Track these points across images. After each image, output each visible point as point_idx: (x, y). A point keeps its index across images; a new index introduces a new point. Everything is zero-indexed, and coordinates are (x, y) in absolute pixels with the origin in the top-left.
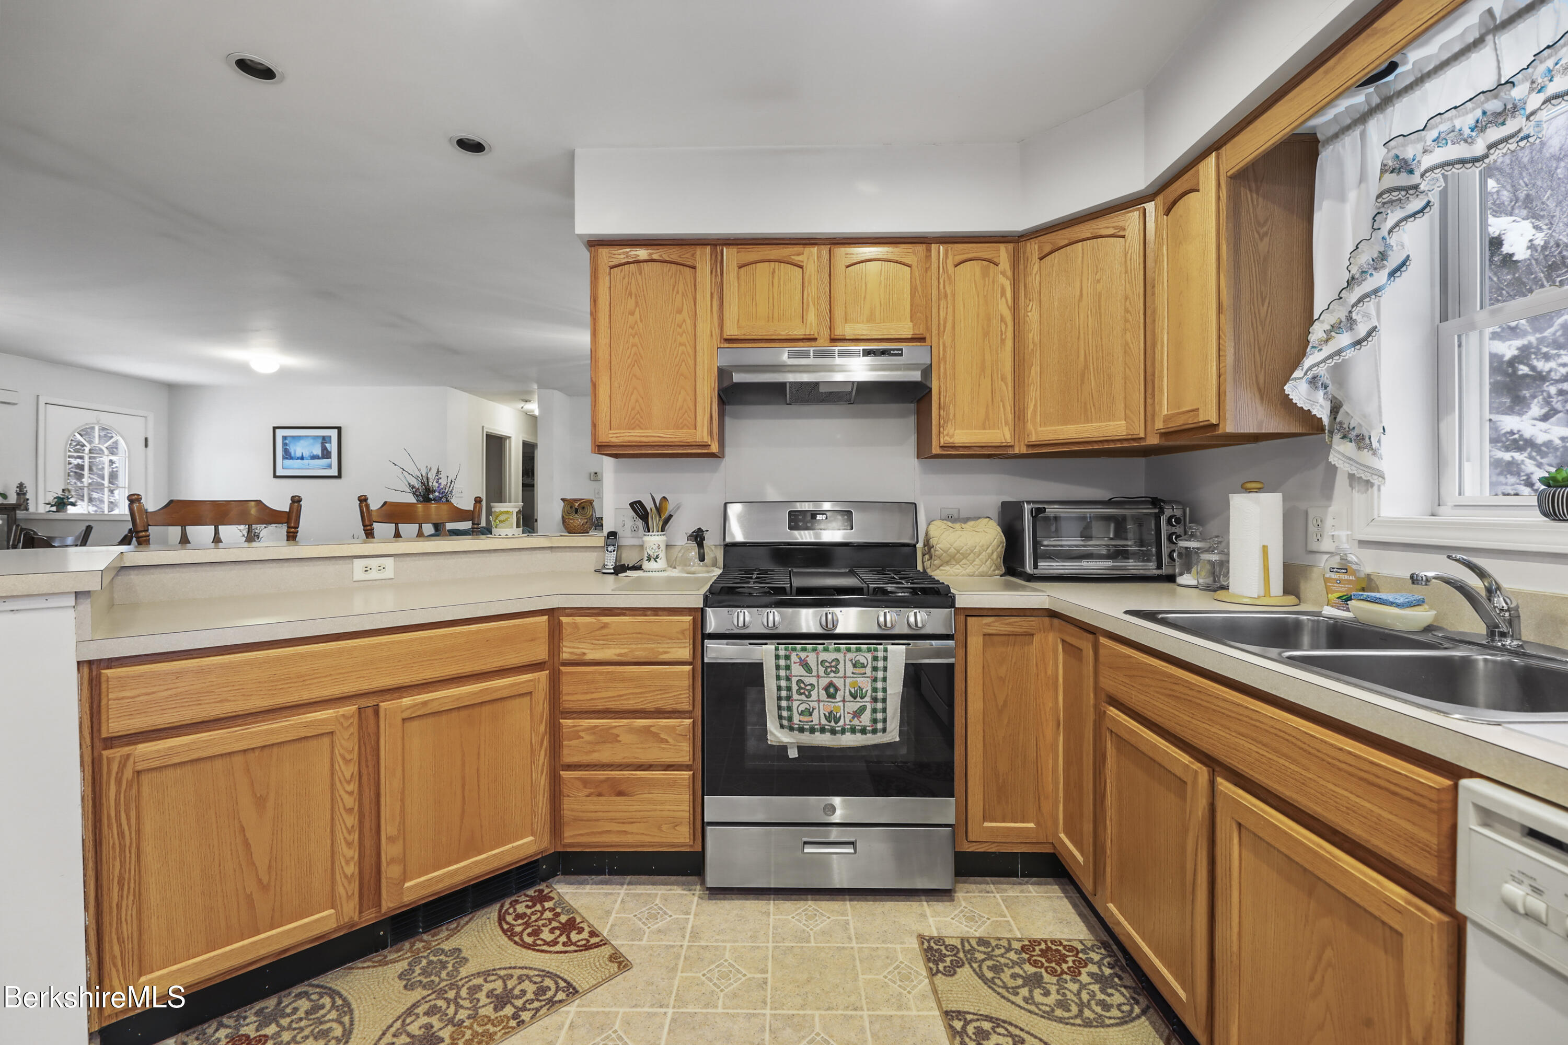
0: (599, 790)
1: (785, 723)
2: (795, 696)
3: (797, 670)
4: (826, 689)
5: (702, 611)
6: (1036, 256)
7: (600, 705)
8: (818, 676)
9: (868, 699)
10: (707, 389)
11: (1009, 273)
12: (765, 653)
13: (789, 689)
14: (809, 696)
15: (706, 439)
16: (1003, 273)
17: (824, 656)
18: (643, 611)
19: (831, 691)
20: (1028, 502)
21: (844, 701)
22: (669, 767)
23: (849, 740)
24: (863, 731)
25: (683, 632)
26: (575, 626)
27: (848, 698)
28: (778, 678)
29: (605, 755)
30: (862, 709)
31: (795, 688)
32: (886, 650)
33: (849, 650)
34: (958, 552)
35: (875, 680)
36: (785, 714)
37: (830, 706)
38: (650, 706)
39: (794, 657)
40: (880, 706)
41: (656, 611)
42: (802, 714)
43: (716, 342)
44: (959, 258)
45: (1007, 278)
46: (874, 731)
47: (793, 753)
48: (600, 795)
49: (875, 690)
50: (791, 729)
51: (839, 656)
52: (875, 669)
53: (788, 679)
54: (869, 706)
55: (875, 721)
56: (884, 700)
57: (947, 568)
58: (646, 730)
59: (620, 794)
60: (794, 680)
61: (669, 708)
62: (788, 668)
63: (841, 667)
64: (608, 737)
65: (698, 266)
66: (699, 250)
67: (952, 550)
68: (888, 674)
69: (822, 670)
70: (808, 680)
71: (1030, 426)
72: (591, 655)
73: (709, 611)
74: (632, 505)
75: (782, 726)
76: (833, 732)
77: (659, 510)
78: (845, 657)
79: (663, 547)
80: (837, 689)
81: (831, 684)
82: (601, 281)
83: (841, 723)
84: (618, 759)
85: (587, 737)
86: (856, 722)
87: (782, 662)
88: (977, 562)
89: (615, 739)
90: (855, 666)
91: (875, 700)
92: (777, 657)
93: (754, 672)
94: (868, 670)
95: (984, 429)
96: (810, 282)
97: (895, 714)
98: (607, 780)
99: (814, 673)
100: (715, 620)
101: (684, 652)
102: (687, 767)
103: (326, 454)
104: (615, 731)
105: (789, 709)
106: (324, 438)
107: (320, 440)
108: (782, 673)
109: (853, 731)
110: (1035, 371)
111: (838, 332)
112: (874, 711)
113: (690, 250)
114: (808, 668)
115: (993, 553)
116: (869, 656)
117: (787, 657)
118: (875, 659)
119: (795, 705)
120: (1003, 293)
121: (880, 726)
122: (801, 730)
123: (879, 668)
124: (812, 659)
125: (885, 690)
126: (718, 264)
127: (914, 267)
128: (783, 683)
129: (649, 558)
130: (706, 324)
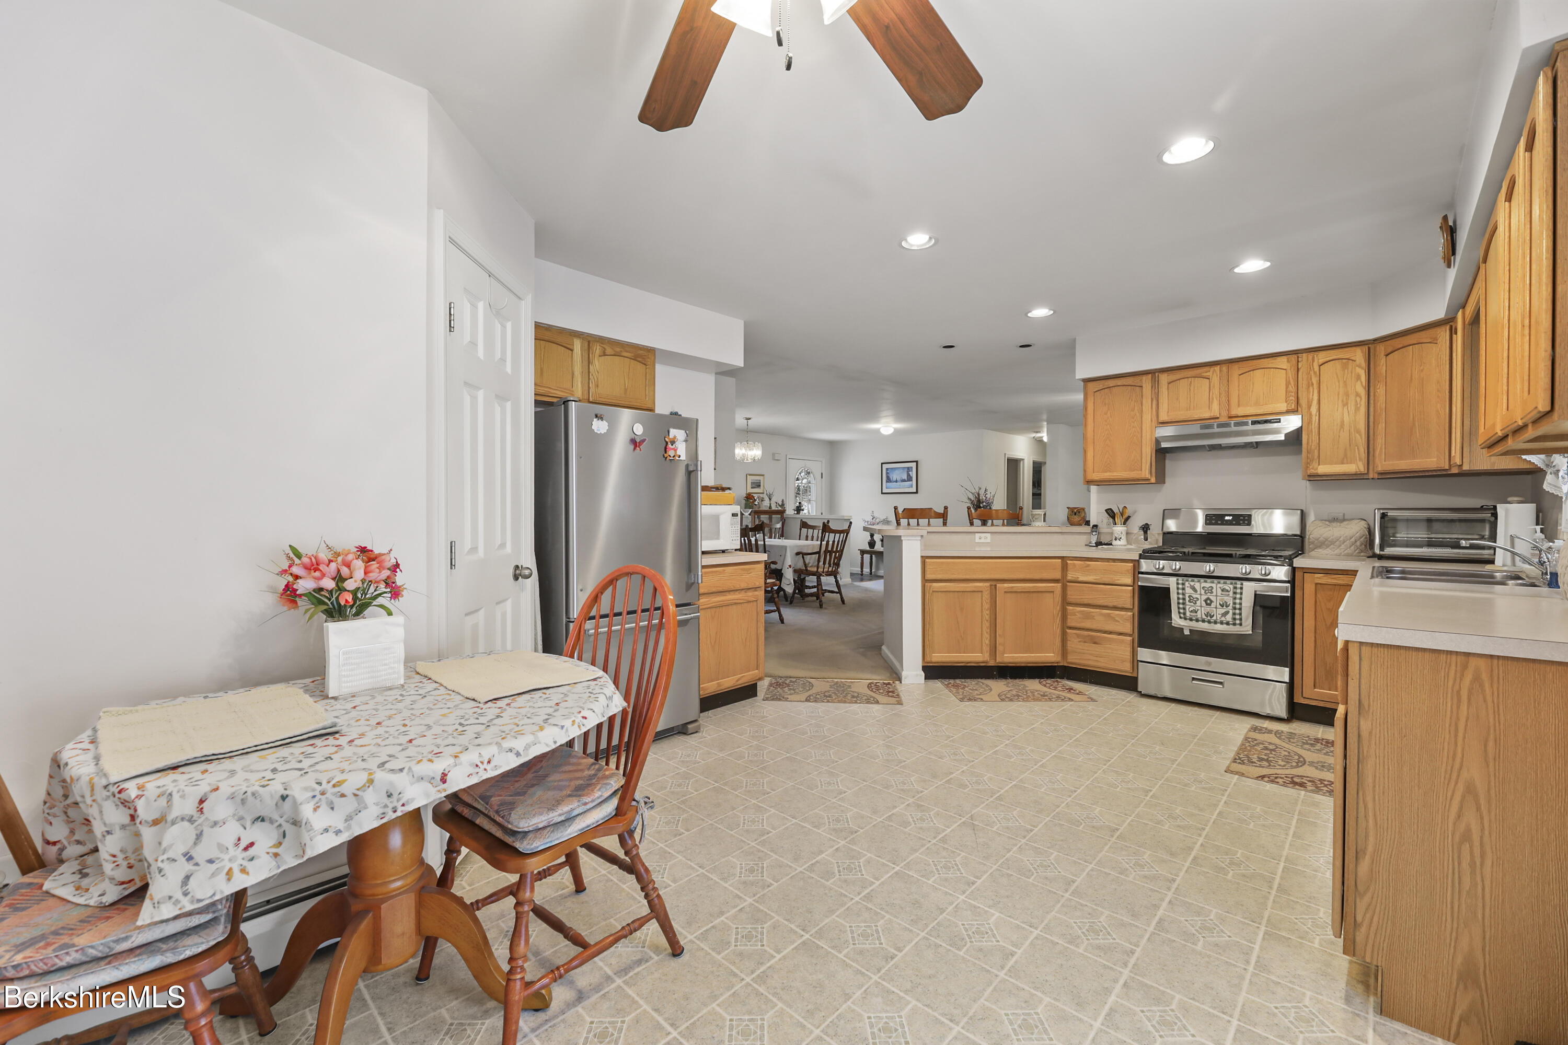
0: (1085, 640)
1: (1182, 615)
2: (1187, 603)
3: (1189, 591)
4: (1206, 601)
5: (1138, 561)
6: (1383, 354)
7: (1086, 602)
8: (1201, 594)
9: (1230, 607)
10: (1148, 451)
11: (1364, 364)
12: (1172, 582)
13: (1184, 599)
14: (1196, 603)
15: (1148, 476)
16: (1359, 366)
17: (1204, 585)
18: (1108, 560)
19: (1208, 602)
20: (1379, 509)
21: (1216, 608)
22: (1120, 634)
23: (1219, 628)
24: (1228, 623)
25: (1128, 571)
26: (1074, 565)
27: (1219, 606)
28: (1178, 593)
29: (1088, 624)
30: (1227, 613)
31: (1187, 599)
32: (1242, 584)
33: (1219, 583)
34: (1326, 540)
35: (1235, 598)
36: (1182, 611)
37: (1208, 609)
38: (1111, 604)
39: (1187, 584)
40: (1237, 611)
41: (1114, 560)
42: (1191, 612)
43: (1154, 424)
44: (1321, 361)
45: (1362, 368)
46: (1234, 624)
47: (1187, 632)
48: (1085, 642)
49: (1235, 603)
50: (1185, 619)
51: (1214, 585)
52: (1235, 593)
53: (1183, 594)
54: (1231, 612)
55: (1234, 619)
56: (1240, 609)
57: (1320, 550)
58: (1109, 614)
59: (1095, 643)
60: (1187, 596)
61: (1120, 606)
62: (1183, 589)
63: (1214, 590)
64: (1088, 617)
65: (1144, 386)
66: (1144, 378)
67: (1321, 539)
68: (1243, 596)
69: (1203, 592)
70: (1195, 596)
71: (1377, 460)
72: (1082, 579)
73: (1142, 560)
74: (1106, 510)
75: (1181, 617)
76: (1209, 622)
77: (1122, 512)
78: (1217, 586)
79: (1124, 533)
80: (1211, 601)
81: (1208, 599)
82: (1089, 399)
83: (1214, 618)
84: (1094, 627)
85: (1079, 615)
86: (1223, 619)
87: (1180, 586)
88: (1343, 546)
89: (1093, 618)
90: (1222, 591)
91: (1235, 608)
92: (1178, 584)
93: (1166, 591)
94: (1231, 594)
95: (1343, 463)
96: (1214, 387)
97: (1247, 619)
98: (1089, 636)
99: (1199, 592)
100: (1145, 565)
101: (1129, 581)
102: (1130, 635)
103: (910, 479)
104: (1093, 614)
105: (1184, 609)
106: (908, 468)
107: (906, 470)
108: (1180, 591)
109: (1222, 623)
110: (1381, 427)
111: (1233, 413)
112: (1234, 614)
113: (1139, 378)
114: (1195, 591)
115: (1356, 541)
116: (1232, 586)
117: (1183, 584)
118: (1235, 588)
119: (1187, 607)
120: (1358, 377)
121: (1238, 622)
122: (1191, 620)
123: (1238, 594)
124: (1197, 586)
125: (1240, 604)
126: (1155, 384)
127: (1289, 371)
128: (1181, 596)
129: (1116, 539)
130: (1148, 417)
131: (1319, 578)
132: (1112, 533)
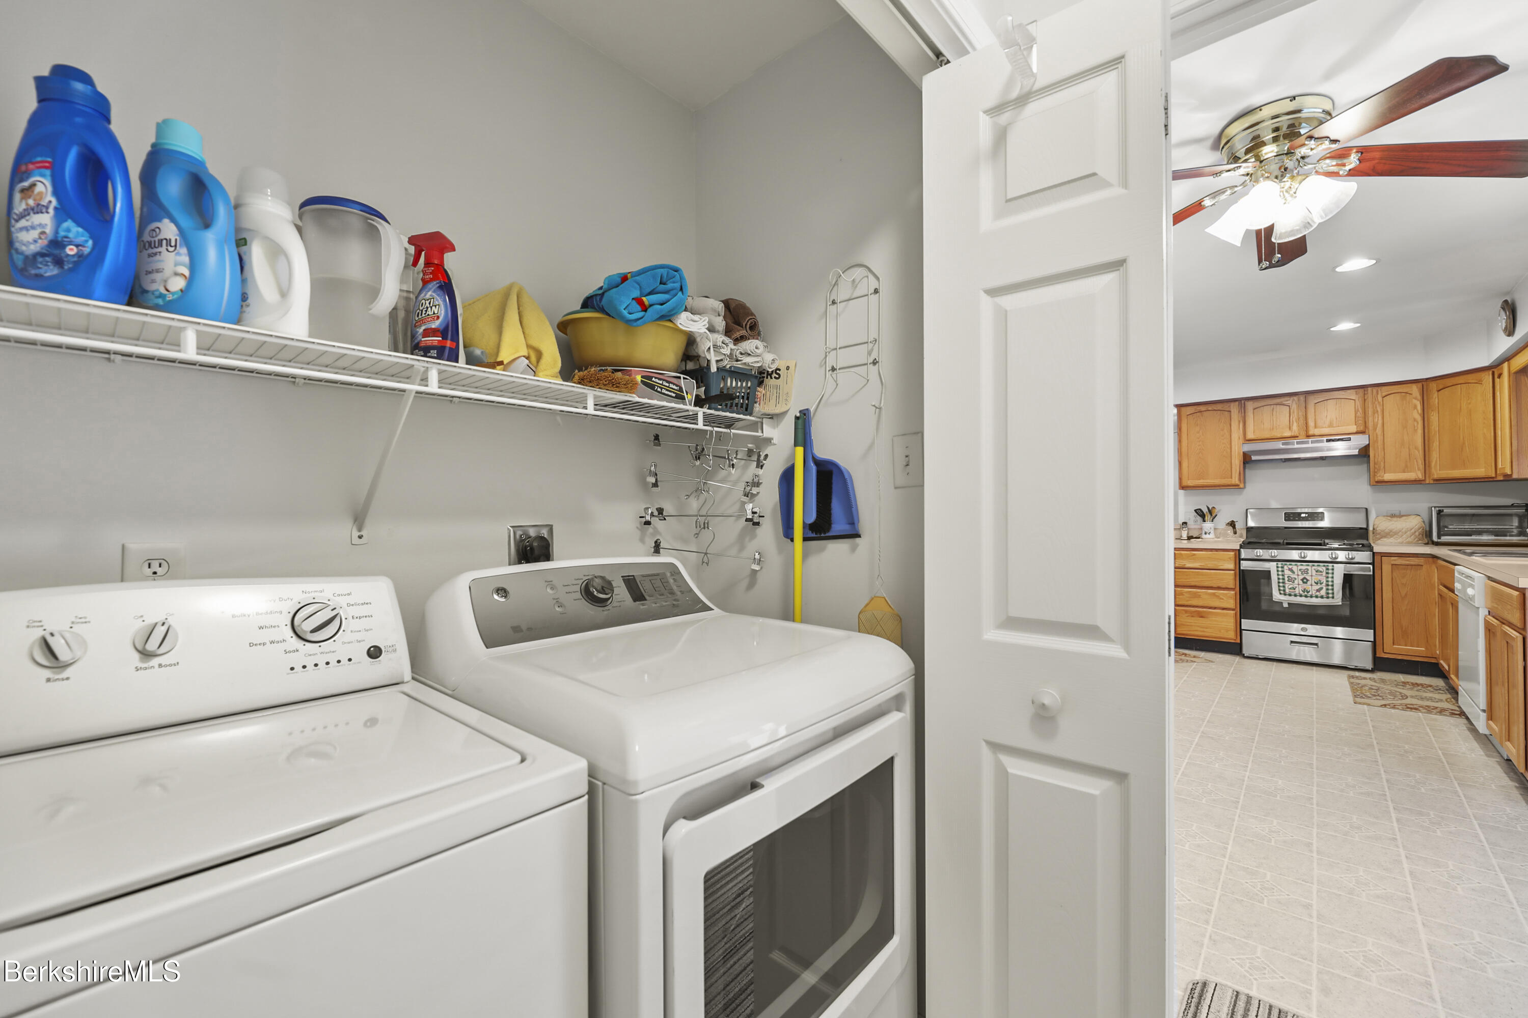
0: (1192, 614)
1: (1282, 592)
2: (1286, 582)
3: (1287, 572)
4: (1302, 580)
5: (1239, 550)
6: (1435, 389)
7: (1193, 584)
8: (1298, 575)
9: (1324, 584)
10: (1237, 461)
11: (1419, 397)
12: (1272, 567)
13: (1283, 579)
14: (1294, 582)
15: (1237, 482)
16: (1416, 398)
17: (1300, 567)
18: (1211, 550)
19: (1305, 581)
20: (1435, 507)
21: (1311, 585)
22: (1224, 609)
23: (1314, 601)
24: (1322, 597)
25: (1230, 558)
26: (1181, 554)
27: (1314, 584)
28: (1278, 575)
29: (1194, 602)
30: (1321, 589)
31: (1286, 579)
32: (1333, 566)
33: (1314, 565)
34: (1391, 531)
35: (1328, 577)
36: (1282, 588)
37: (1305, 586)
38: (1215, 586)
39: (1286, 567)
40: (1330, 587)
41: (1217, 550)
42: (1290, 589)
43: (1241, 441)
44: (1384, 394)
45: (1418, 400)
46: (1328, 598)
47: (1286, 605)
48: (1192, 616)
49: (1327, 581)
50: (1285, 594)
51: (1309, 568)
52: (1327, 573)
53: (1283, 575)
54: (1325, 588)
55: (1328, 593)
56: (1332, 585)
57: (1385, 539)
58: (1214, 594)
59: (1202, 617)
60: (1286, 576)
61: (1224, 586)
62: (1283, 571)
63: (1309, 572)
64: (1196, 596)
65: (1232, 411)
66: (1232, 404)
67: (1387, 531)
68: (1334, 576)
69: (1300, 573)
70: (1292, 576)
71: (1433, 470)
72: (1188, 565)
73: (1242, 549)
74: (1195, 511)
75: (1280, 594)
76: (1306, 596)
77: (1210, 512)
78: (1312, 569)
79: (1213, 529)
80: (1307, 580)
81: (1305, 578)
82: (1183, 422)
83: (1310, 593)
84: (1200, 604)
85: (1187, 595)
86: (1318, 593)
87: (1280, 569)
88: (1404, 536)
89: (1199, 596)
90: (1317, 572)
91: (1328, 585)
92: (1277, 567)
93: (1267, 574)
94: (1324, 574)
95: (1404, 472)
96: (1294, 412)
97: (1338, 591)
98: (1196, 611)
99: (1296, 573)
100: (1244, 554)
101: (1232, 566)
102: (1233, 610)
104: (1199, 594)
105: (1284, 587)
108: (1280, 573)
109: (1317, 597)
110: (1436, 444)
111: (1311, 433)
112: (1327, 589)
113: (1228, 404)
114: (1293, 572)
115: (1415, 532)
116: (1324, 568)
117: (1282, 567)
118: (1328, 569)
119: (1287, 586)
120: (1415, 407)
121: (1331, 595)
122: (1290, 595)
123: (1329, 574)
124: (1295, 568)
125: (1333, 581)
126: (1242, 409)
127: (1357, 401)
128: (1281, 577)
129: (1206, 533)
130: (1237, 435)
131: (1395, 560)
132: (1201, 529)
